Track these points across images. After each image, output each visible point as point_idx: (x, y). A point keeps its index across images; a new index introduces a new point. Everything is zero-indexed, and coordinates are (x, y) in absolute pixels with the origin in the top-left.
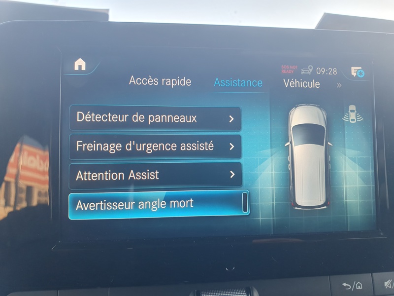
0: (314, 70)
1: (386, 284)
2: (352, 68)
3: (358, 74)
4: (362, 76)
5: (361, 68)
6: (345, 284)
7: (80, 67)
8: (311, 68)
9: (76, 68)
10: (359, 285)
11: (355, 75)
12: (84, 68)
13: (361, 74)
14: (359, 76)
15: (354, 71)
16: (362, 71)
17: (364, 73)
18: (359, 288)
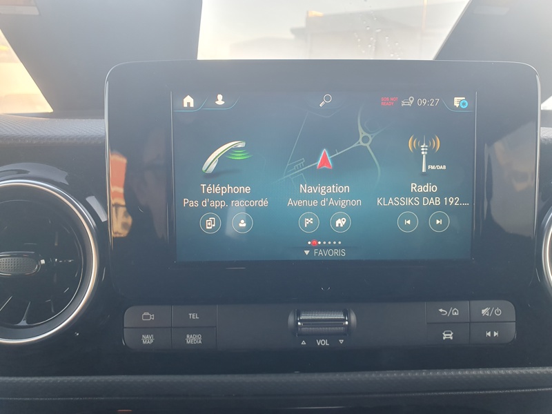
0: (415, 102)
1: (484, 312)
2: (455, 98)
3: (461, 104)
4: (465, 107)
5: (464, 98)
6: (441, 310)
7: (189, 104)
8: (411, 99)
9: (185, 105)
10: (455, 311)
11: (457, 105)
12: (192, 105)
13: (464, 104)
14: (462, 107)
15: (457, 102)
16: (466, 102)
17: (467, 104)
18: (455, 314)
